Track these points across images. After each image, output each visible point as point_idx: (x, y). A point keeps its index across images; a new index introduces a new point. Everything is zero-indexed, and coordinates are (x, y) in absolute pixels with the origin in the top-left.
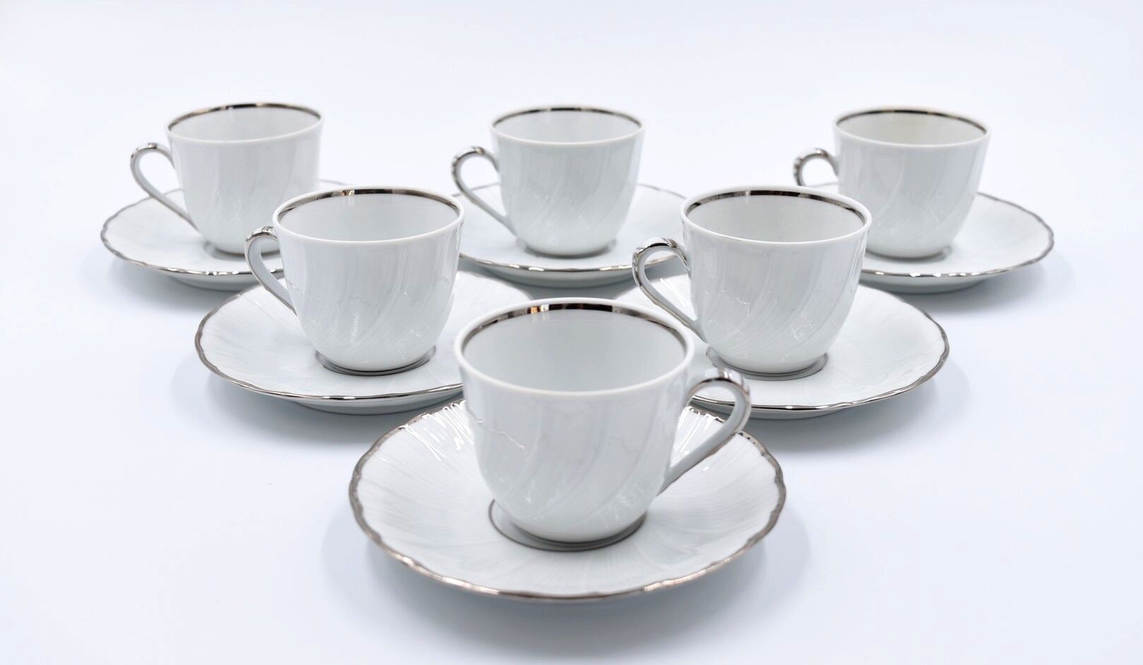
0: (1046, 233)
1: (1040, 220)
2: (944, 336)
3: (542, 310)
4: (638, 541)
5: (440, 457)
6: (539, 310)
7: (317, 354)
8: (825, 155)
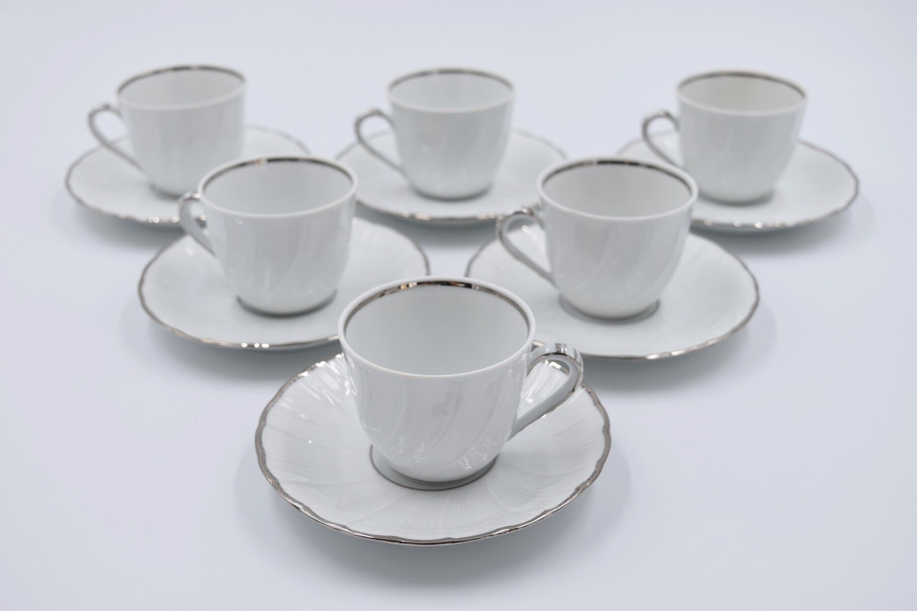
0: (852, 182)
1: (848, 168)
2: (757, 288)
3: (411, 286)
4: (488, 481)
5: (334, 401)
6: (408, 286)
7: (239, 300)
8: (668, 115)
